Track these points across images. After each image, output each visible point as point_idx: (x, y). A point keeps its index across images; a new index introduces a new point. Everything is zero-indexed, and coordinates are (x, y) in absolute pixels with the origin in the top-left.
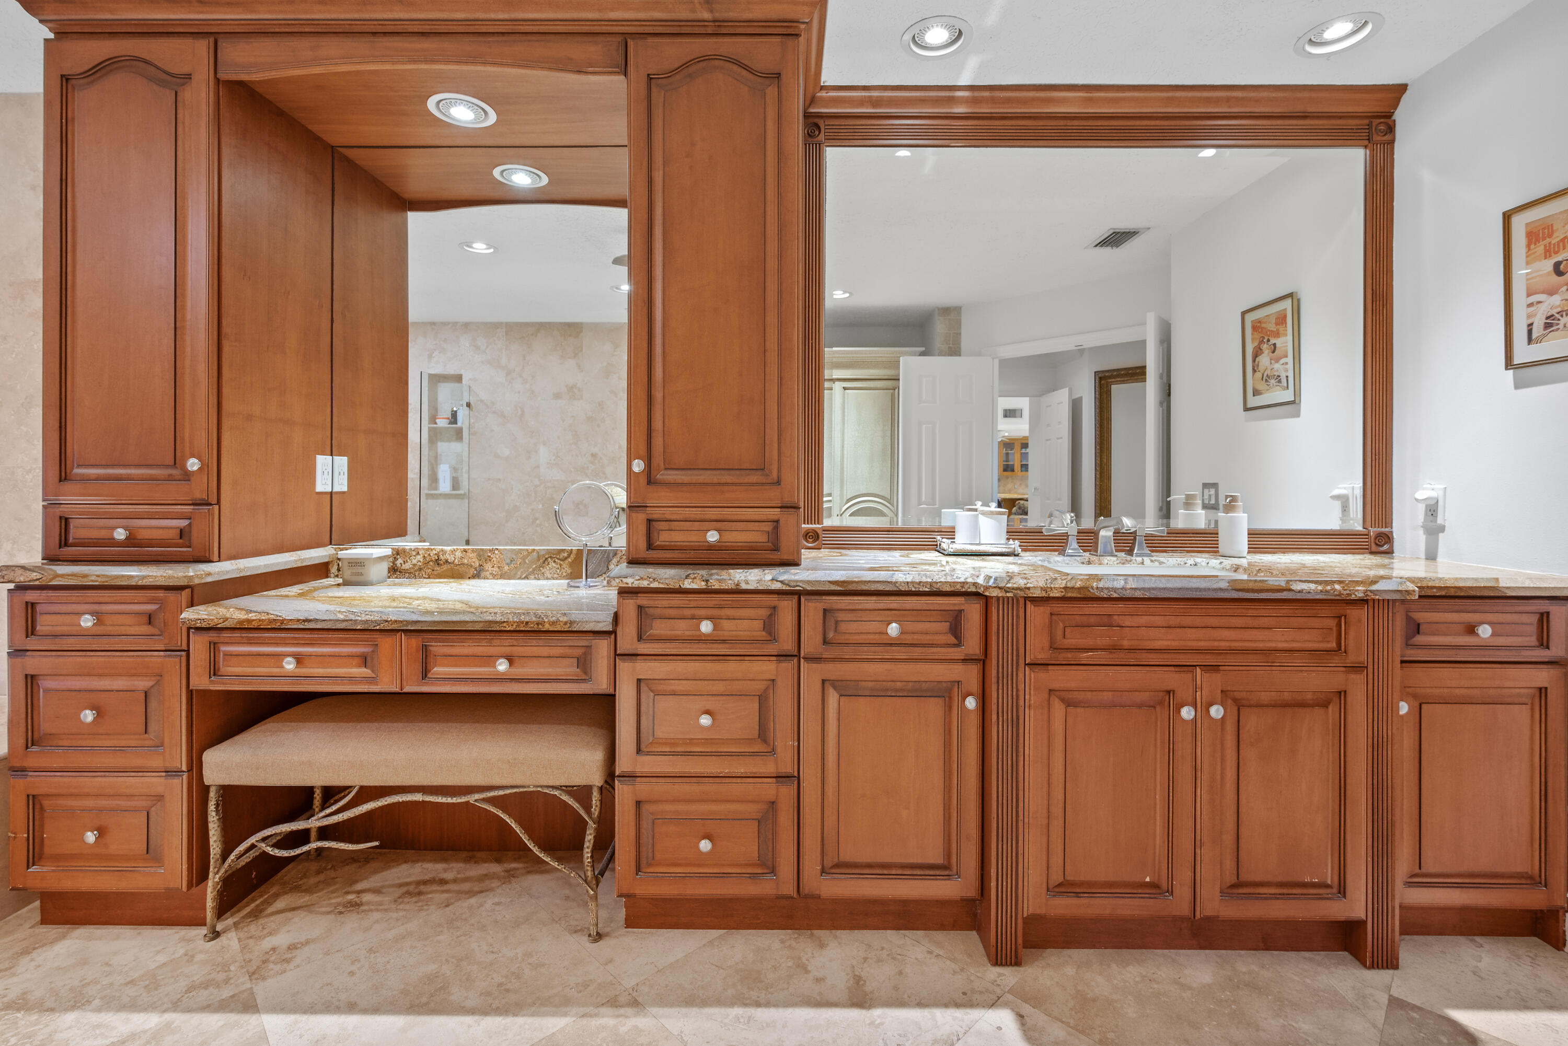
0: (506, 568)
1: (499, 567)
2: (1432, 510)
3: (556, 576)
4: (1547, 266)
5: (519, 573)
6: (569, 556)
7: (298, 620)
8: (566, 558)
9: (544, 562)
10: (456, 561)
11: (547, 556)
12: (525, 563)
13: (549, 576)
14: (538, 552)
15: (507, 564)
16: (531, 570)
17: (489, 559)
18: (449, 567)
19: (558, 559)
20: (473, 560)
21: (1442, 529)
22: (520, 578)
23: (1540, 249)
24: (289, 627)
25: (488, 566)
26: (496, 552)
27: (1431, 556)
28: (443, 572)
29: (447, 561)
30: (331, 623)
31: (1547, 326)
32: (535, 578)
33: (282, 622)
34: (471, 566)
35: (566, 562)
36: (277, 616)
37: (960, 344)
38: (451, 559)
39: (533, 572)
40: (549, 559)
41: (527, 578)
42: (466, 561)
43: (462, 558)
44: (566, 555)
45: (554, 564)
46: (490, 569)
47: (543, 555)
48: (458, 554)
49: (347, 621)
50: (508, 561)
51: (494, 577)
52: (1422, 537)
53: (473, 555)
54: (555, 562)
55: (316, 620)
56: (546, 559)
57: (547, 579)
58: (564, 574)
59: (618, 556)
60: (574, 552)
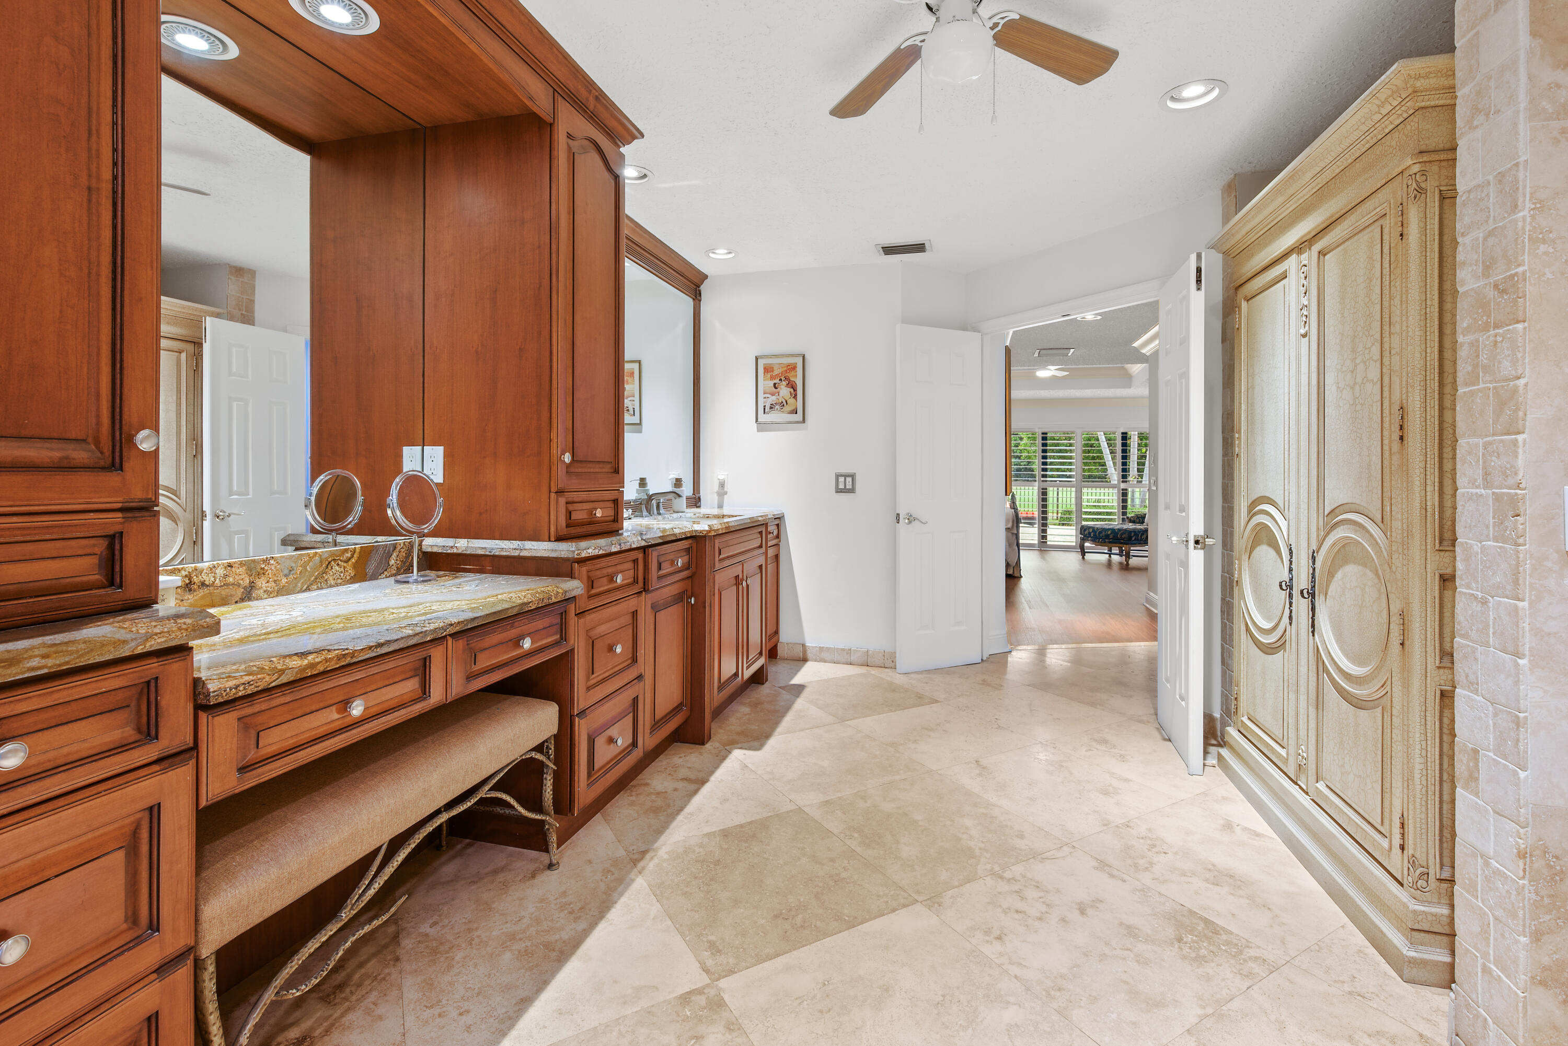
0: (284, 580)
1: (275, 581)
2: (722, 485)
3: (339, 581)
4: (771, 383)
5: (299, 585)
6: (352, 556)
7: (370, 648)
8: (350, 559)
9: (327, 567)
10: (218, 581)
11: (330, 559)
12: (307, 570)
13: (333, 582)
14: (321, 556)
15: (286, 576)
16: (313, 578)
17: (262, 573)
18: (206, 591)
19: (341, 561)
20: (243, 577)
21: (726, 493)
22: (302, 591)
23: (769, 375)
24: (360, 659)
25: (262, 583)
26: (272, 562)
27: (720, 506)
28: (196, 600)
29: (203, 584)
30: (403, 641)
31: (771, 408)
32: (318, 589)
33: (353, 654)
34: (239, 585)
35: (350, 563)
36: (344, 650)
37: (253, 313)
38: (208, 579)
39: (315, 581)
40: (333, 563)
41: (308, 589)
42: (231, 580)
43: (226, 576)
44: (349, 555)
45: (337, 568)
46: (264, 585)
47: (326, 559)
48: (220, 572)
49: (417, 634)
50: (286, 572)
51: (269, 594)
52: (716, 498)
53: (242, 570)
54: (338, 565)
55: (388, 642)
56: (329, 563)
57: (331, 586)
58: (348, 578)
59: (397, 550)
60: (358, 551)
